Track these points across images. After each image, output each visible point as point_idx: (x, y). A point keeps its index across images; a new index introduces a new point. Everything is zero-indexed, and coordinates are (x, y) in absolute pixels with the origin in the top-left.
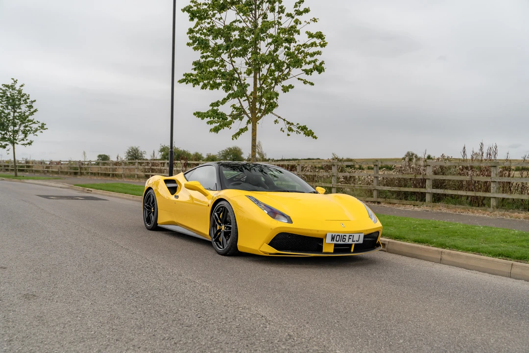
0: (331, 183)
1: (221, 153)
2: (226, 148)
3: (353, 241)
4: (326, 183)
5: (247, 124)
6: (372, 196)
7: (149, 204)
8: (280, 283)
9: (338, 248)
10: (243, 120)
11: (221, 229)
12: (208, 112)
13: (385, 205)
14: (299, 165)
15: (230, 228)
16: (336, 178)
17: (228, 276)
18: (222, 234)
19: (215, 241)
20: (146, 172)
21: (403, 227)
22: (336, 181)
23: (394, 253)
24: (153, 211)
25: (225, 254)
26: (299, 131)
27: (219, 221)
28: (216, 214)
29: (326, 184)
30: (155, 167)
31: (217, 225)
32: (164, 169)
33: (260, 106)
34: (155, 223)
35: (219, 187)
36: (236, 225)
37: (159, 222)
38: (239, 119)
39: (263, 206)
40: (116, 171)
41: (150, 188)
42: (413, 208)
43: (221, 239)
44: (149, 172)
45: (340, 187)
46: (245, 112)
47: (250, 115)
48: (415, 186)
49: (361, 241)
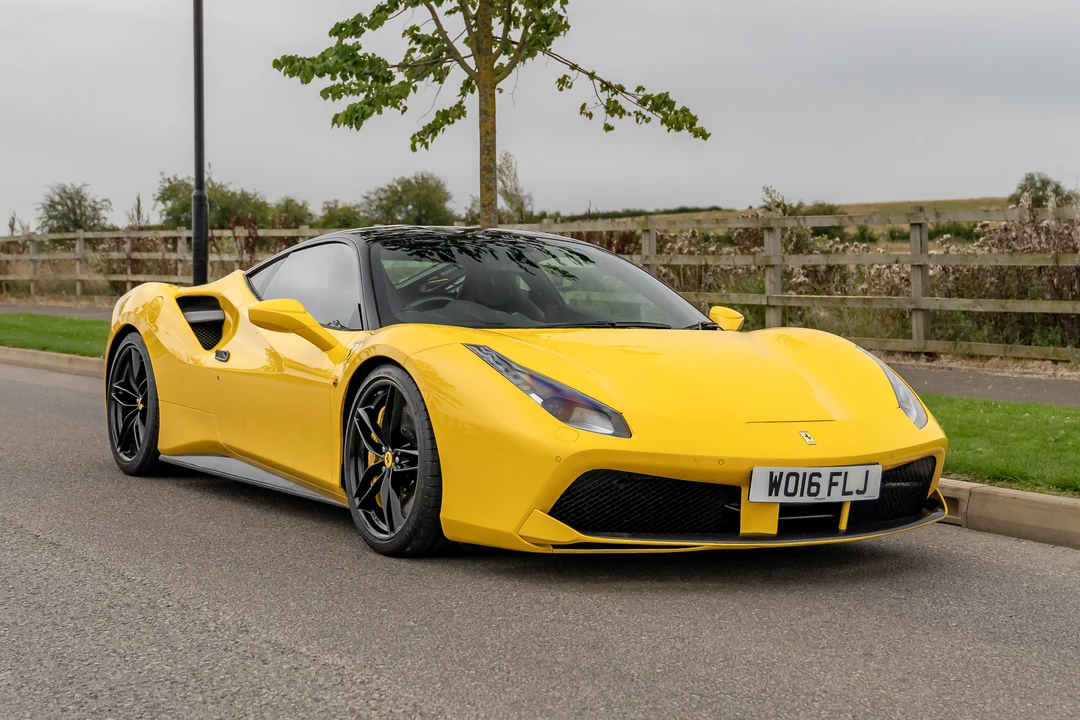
0: (762, 291)
1: (373, 197)
2: (390, 181)
3: (845, 493)
4: (746, 291)
5: (463, 94)
6: (905, 332)
7: (126, 385)
8: (594, 648)
9: (793, 519)
10: (447, 80)
11: (383, 464)
12: (323, 57)
13: (953, 365)
14: (648, 231)
15: (413, 460)
16: (780, 274)
17: (412, 628)
18: (387, 482)
19: (360, 507)
20: (114, 272)
21: (1016, 440)
22: (779, 286)
23: (988, 531)
24: (141, 407)
25: (397, 552)
26: (644, 112)
27: (374, 436)
28: (361, 411)
29: (744, 295)
30: (145, 255)
31: (366, 451)
32: (176, 262)
33: (507, 30)
34: (148, 449)
35: (369, 315)
36: (434, 449)
37: (163, 444)
38: (432, 76)
39: (526, 378)
40: (7, 273)
41: (128, 329)
42: (1050, 372)
43: (381, 500)
44: (123, 272)
45: (792, 303)
46: (453, 54)
47: (471, 63)
48: (1058, 295)
49: (873, 493)
